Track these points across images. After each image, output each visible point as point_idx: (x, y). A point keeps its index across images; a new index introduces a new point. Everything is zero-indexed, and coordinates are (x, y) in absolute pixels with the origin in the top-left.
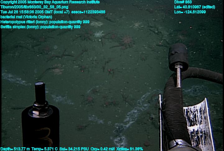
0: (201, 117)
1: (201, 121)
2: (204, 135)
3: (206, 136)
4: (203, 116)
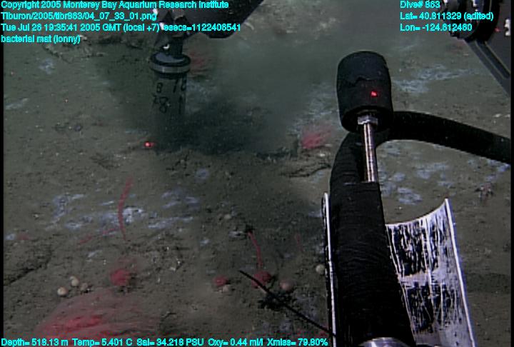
0: (436, 248)
1: (436, 261)
2: (444, 298)
3: (449, 300)
4: (439, 247)
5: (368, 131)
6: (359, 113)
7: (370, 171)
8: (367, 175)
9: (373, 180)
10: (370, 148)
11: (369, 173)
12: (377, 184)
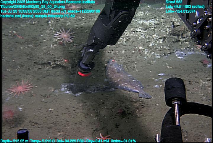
5: (176, 106)
6: (173, 99)
7: (177, 121)
8: (176, 123)
9: (178, 125)
10: (177, 113)
11: (176, 122)
12: (180, 126)
